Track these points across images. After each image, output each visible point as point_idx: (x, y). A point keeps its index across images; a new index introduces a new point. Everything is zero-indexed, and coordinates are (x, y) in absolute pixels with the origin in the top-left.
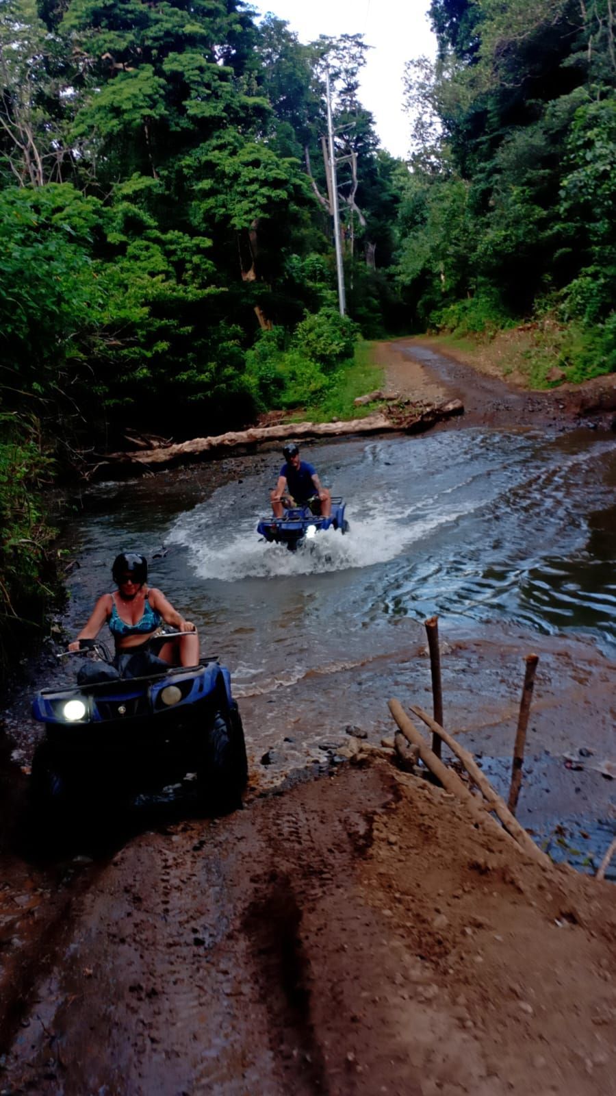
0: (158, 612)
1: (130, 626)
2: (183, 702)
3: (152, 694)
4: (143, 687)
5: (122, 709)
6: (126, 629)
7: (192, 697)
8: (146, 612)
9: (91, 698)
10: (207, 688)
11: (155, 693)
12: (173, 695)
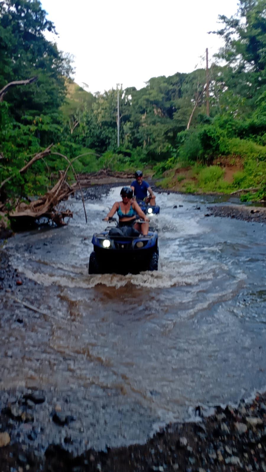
0: (135, 210)
1: (124, 214)
2: (143, 248)
3: (133, 244)
4: (131, 240)
5: (123, 246)
6: (123, 215)
7: (147, 246)
8: (130, 209)
9: (113, 241)
10: (152, 244)
11: (135, 243)
12: (140, 245)
